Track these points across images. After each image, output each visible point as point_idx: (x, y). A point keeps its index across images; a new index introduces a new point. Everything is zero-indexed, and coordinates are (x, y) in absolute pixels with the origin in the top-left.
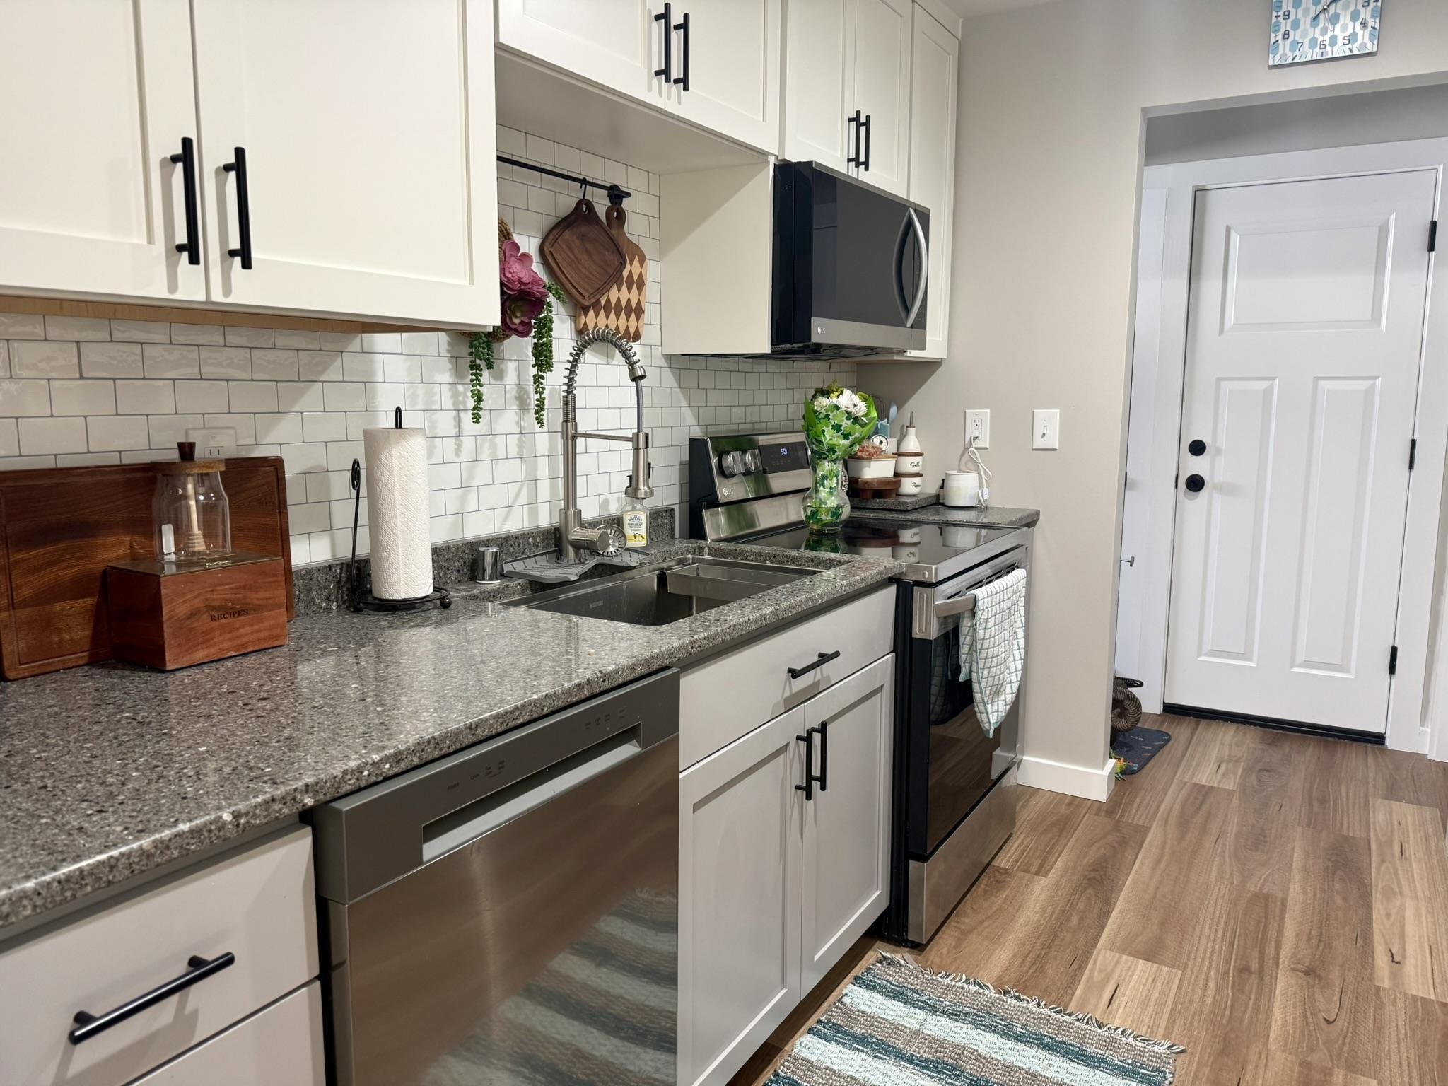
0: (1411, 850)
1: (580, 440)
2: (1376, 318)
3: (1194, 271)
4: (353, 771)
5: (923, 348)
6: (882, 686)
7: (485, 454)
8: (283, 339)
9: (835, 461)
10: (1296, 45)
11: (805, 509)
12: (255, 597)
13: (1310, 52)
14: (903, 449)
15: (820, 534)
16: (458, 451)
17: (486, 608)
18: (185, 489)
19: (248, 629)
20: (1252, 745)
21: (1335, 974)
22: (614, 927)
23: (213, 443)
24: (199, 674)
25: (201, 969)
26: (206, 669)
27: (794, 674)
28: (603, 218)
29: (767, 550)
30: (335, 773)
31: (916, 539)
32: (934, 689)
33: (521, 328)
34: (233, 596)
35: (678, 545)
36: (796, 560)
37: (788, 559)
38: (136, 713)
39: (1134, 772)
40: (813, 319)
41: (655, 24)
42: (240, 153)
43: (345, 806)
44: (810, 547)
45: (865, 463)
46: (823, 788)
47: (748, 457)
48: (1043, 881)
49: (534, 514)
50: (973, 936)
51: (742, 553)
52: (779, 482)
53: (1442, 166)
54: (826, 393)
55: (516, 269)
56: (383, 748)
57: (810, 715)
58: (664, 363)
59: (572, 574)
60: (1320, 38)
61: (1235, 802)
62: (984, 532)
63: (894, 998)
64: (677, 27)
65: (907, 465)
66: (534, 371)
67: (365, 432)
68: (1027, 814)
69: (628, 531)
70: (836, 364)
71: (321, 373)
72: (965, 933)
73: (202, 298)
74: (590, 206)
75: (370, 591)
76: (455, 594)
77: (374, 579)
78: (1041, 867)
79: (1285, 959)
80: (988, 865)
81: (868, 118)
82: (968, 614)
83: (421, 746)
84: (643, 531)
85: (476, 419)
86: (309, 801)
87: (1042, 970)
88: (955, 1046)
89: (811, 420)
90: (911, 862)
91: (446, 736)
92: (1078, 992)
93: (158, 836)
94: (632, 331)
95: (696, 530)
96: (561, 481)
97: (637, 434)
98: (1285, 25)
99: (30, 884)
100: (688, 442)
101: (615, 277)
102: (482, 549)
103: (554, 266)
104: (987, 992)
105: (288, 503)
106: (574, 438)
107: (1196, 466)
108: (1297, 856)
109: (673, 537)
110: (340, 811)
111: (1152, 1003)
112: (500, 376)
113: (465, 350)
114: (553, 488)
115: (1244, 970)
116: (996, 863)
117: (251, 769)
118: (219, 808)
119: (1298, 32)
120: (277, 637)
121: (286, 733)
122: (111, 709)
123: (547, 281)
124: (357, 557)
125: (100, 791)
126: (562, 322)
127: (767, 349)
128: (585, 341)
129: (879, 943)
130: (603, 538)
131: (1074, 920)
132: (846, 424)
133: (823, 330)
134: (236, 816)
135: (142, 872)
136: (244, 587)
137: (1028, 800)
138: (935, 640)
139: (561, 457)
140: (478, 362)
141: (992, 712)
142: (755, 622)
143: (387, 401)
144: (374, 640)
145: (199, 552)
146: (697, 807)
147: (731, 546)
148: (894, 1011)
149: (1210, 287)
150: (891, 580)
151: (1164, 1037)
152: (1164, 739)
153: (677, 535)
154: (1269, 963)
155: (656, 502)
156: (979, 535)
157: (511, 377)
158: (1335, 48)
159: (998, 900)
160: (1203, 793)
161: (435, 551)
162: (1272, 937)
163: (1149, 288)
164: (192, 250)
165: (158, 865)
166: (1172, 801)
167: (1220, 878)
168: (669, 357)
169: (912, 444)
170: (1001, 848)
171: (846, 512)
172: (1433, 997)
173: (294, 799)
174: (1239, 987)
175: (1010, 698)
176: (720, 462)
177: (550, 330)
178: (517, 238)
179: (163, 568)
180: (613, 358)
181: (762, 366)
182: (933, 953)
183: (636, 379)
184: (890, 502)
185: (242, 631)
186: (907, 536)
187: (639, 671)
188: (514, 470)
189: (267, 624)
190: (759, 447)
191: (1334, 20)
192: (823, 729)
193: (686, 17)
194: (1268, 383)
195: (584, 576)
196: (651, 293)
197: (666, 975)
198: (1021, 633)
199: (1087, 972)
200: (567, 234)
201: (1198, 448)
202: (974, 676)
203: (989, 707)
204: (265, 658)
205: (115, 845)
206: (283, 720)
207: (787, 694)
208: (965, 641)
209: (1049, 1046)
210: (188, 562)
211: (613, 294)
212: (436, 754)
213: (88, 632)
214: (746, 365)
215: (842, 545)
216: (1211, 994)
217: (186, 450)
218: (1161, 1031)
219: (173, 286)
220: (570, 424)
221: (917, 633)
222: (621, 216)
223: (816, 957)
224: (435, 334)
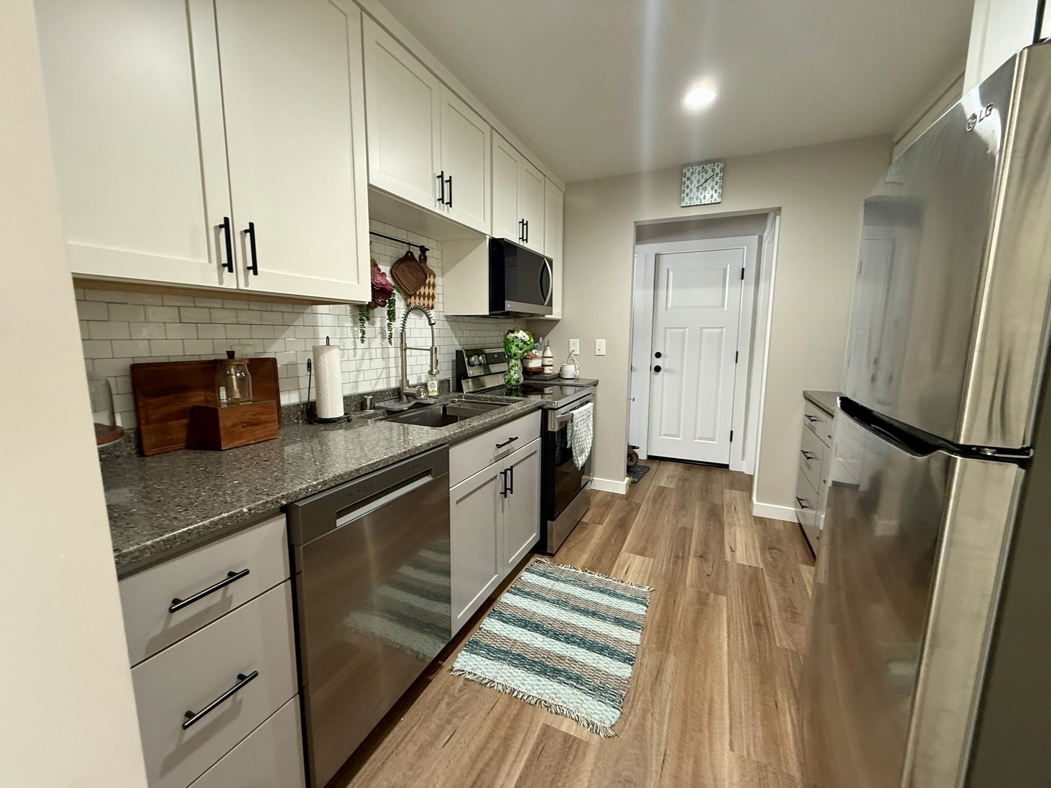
0: (738, 508)
1: (408, 351)
2: (723, 305)
3: (656, 286)
4: (304, 489)
5: (552, 314)
6: (536, 451)
7: (367, 357)
8: (276, 307)
9: (517, 360)
10: (691, 199)
11: (505, 379)
12: (263, 418)
13: (696, 201)
14: (545, 355)
15: (511, 389)
16: (355, 355)
17: (367, 421)
18: (230, 371)
19: (260, 431)
20: (681, 470)
21: (711, 557)
22: (427, 554)
23: (243, 352)
24: (237, 451)
25: (233, 577)
26: (240, 449)
27: (499, 446)
28: (418, 260)
29: (489, 396)
30: (296, 490)
31: (551, 392)
32: (557, 452)
33: (382, 304)
34: (253, 417)
35: (451, 395)
36: (501, 400)
37: (497, 400)
38: (206, 468)
39: (636, 482)
40: (506, 301)
41: (437, 179)
42: (251, 225)
43: (301, 504)
44: (506, 395)
45: (530, 360)
46: (512, 493)
47: (481, 358)
48: (601, 526)
49: (388, 383)
50: (573, 550)
51: (478, 398)
52: (494, 368)
53: (745, 247)
54: (512, 332)
55: (379, 279)
56: (318, 479)
57: (506, 463)
58: (445, 319)
59: (405, 407)
60: (700, 196)
61: (674, 493)
62: (578, 388)
63: (541, 576)
64: (447, 181)
65: (547, 362)
66: (388, 321)
67: (314, 347)
68: (595, 500)
69: (430, 389)
70: (518, 320)
71: (294, 322)
72: (570, 549)
73: (235, 288)
74: (412, 253)
75: (316, 415)
76: (353, 416)
77: (318, 410)
78: (599, 522)
79: (692, 552)
80: (579, 522)
81: (527, 222)
82: (570, 421)
83: (335, 478)
84: (436, 389)
85: (363, 341)
86: (284, 502)
87: (600, 562)
88: (566, 593)
89: (507, 343)
90: (548, 521)
91: (346, 474)
92: (614, 569)
93: (212, 519)
94: (430, 306)
95: (459, 389)
96: (400, 368)
97: (432, 348)
98: (687, 191)
99: (149, 543)
100: (455, 352)
101: (423, 283)
102: (365, 397)
103: (396, 278)
104: (578, 571)
105: (279, 377)
106: (405, 350)
107: (658, 362)
108: (697, 512)
109: (449, 392)
110: (298, 506)
111: (642, 572)
112: (373, 324)
113: (358, 313)
114: (397, 371)
115: (677, 557)
116: (582, 520)
117: (258, 490)
118: (242, 506)
119: (692, 193)
120: (272, 435)
121: (275, 474)
122: (194, 467)
123: (393, 284)
124: (310, 401)
125: (186, 501)
126: (401, 301)
127: (487, 313)
128: (410, 309)
129: (536, 555)
130: (419, 392)
131: (613, 542)
132: (521, 344)
133: (510, 306)
134: (250, 510)
135: (205, 535)
136: (258, 413)
137: (595, 495)
138: (558, 431)
139: (400, 358)
140: (363, 317)
141: (580, 461)
142: (482, 425)
143: (323, 333)
144: (317, 436)
145: (237, 399)
146: (458, 502)
147: (473, 395)
148: (543, 581)
149: (662, 292)
150: (539, 408)
151: (646, 585)
152: (648, 469)
153: (451, 391)
154: (686, 554)
155: (441, 376)
156: (575, 389)
157: (378, 324)
158: (706, 200)
159: (583, 535)
160: (662, 490)
161: (345, 398)
162: (687, 543)
163: (638, 293)
164: (230, 266)
165: (212, 532)
166: (650, 493)
167: (668, 522)
168: (447, 317)
169: (549, 353)
170: (584, 515)
171: (522, 380)
172: (746, 564)
173: (277, 502)
174: (675, 564)
175: (587, 454)
176: (468, 360)
177: (395, 304)
178: (380, 266)
179: (220, 406)
180: (422, 316)
181: (487, 320)
182: (558, 557)
183: (431, 324)
184: (540, 377)
185: (257, 432)
186: (547, 390)
187: (432, 446)
188: (379, 363)
189: (269, 429)
190: (486, 354)
191: (705, 189)
192: (511, 469)
193: (450, 177)
194: (683, 330)
195: (410, 408)
196: (438, 290)
197: (446, 572)
198: (591, 428)
199: (617, 561)
200: (402, 265)
201: (658, 355)
202: (573, 445)
203: (579, 458)
204: (268, 444)
205: (192, 524)
206: (274, 469)
207: (496, 455)
208: (569, 432)
209: (602, 591)
210: (233, 403)
211: (422, 290)
212: (342, 481)
213: (185, 434)
214: (480, 320)
215: (520, 394)
216: (664, 567)
217: (231, 354)
218: (646, 583)
219: (221, 282)
220: (403, 344)
221: (550, 429)
222: (425, 258)
223: (510, 561)
224: (344, 305)
